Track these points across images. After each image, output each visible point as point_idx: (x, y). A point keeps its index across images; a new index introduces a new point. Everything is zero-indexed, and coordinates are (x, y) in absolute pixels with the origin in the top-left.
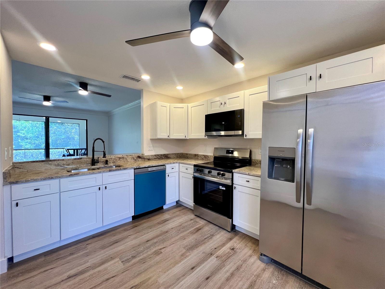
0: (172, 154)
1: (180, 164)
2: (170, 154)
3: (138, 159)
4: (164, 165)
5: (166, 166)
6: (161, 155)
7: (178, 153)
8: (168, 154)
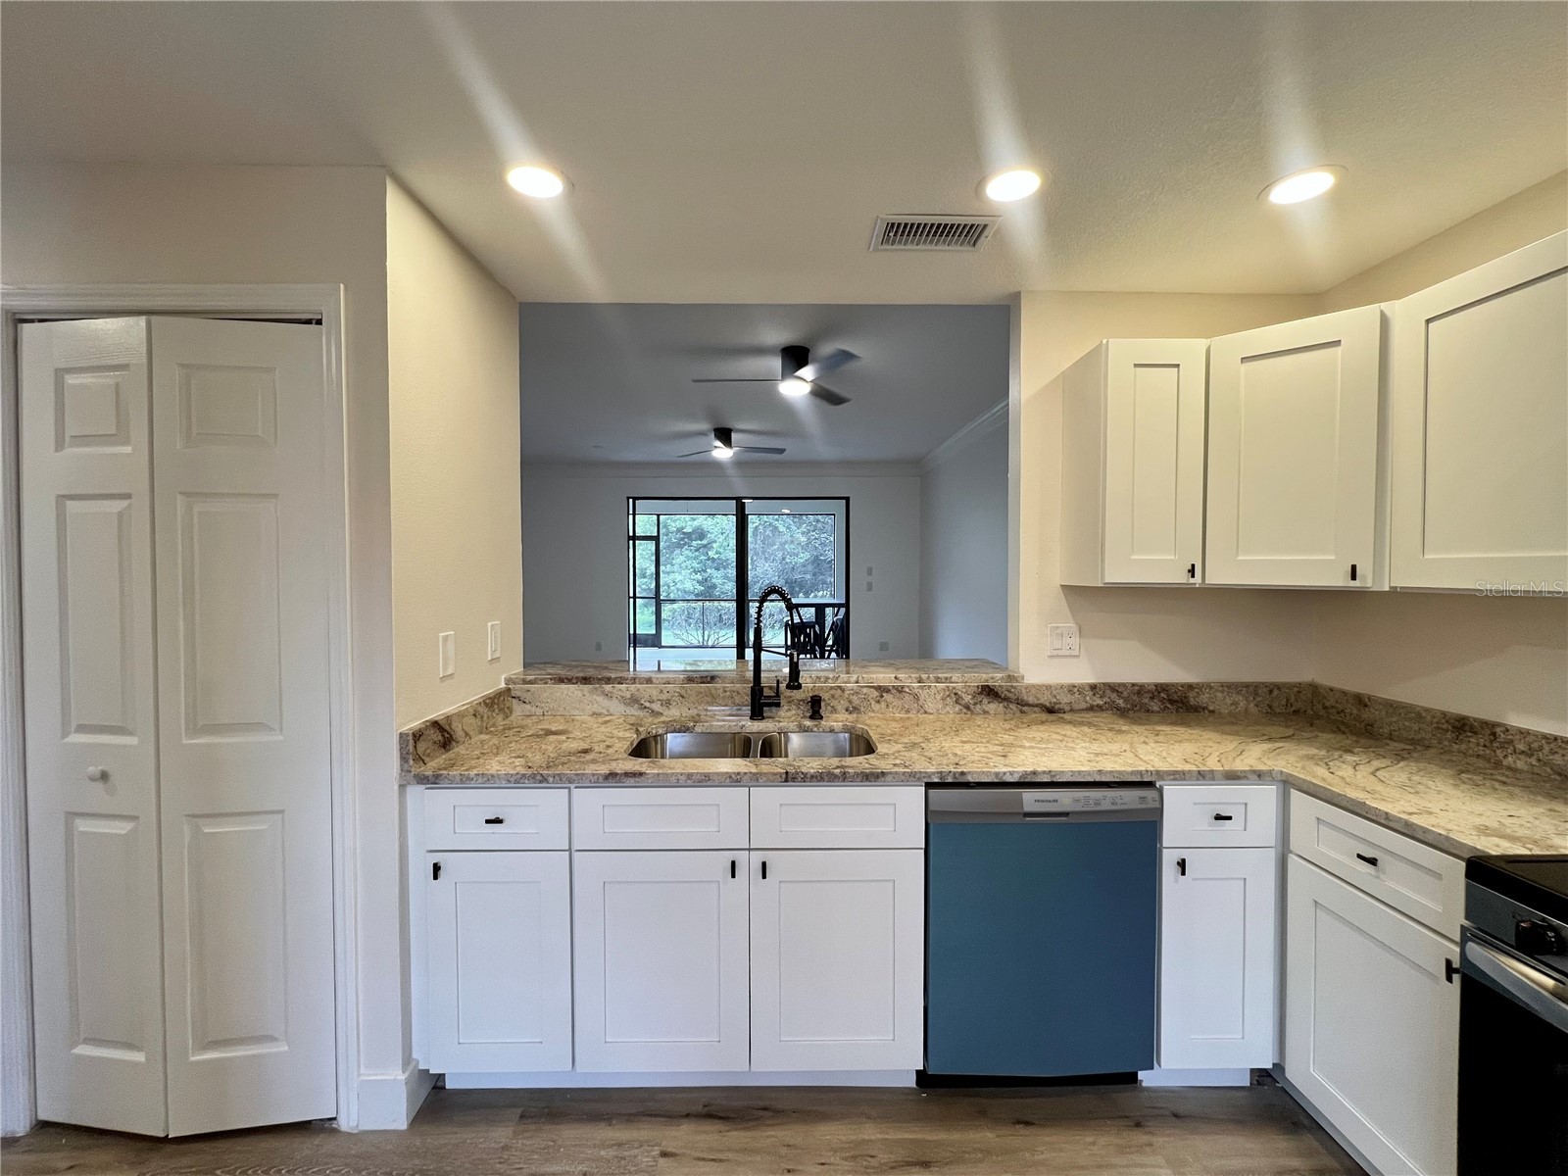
0: (1222, 685)
1: (1295, 794)
2: (1209, 686)
3: (985, 701)
4: (1150, 785)
5: (1161, 791)
6: (1140, 690)
7: (1278, 686)
8: (1190, 687)
